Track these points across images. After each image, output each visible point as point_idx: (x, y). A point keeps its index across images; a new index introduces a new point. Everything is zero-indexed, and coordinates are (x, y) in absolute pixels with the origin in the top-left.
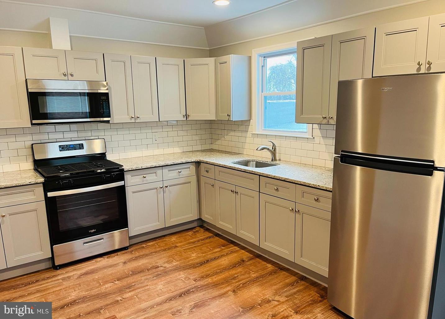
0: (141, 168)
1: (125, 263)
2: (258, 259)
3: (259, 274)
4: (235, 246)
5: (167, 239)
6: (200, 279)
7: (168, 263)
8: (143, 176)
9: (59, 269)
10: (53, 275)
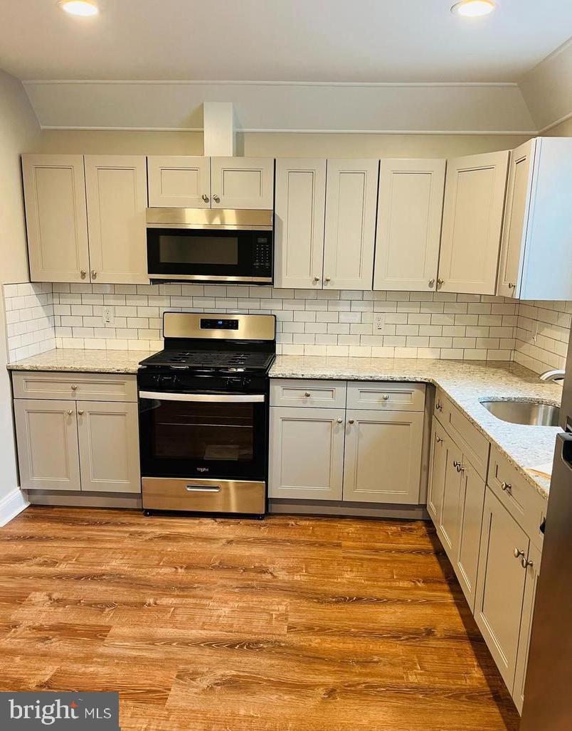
0: (301, 377)
1: (230, 542)
2: (467, 647)
3: (430, 681)
4: (452, 591)
5: (339, 525)
6: (302, 628)
7: (290, 571)
8: (305, 392)
9: (148, 516)
10: (132, 522)
